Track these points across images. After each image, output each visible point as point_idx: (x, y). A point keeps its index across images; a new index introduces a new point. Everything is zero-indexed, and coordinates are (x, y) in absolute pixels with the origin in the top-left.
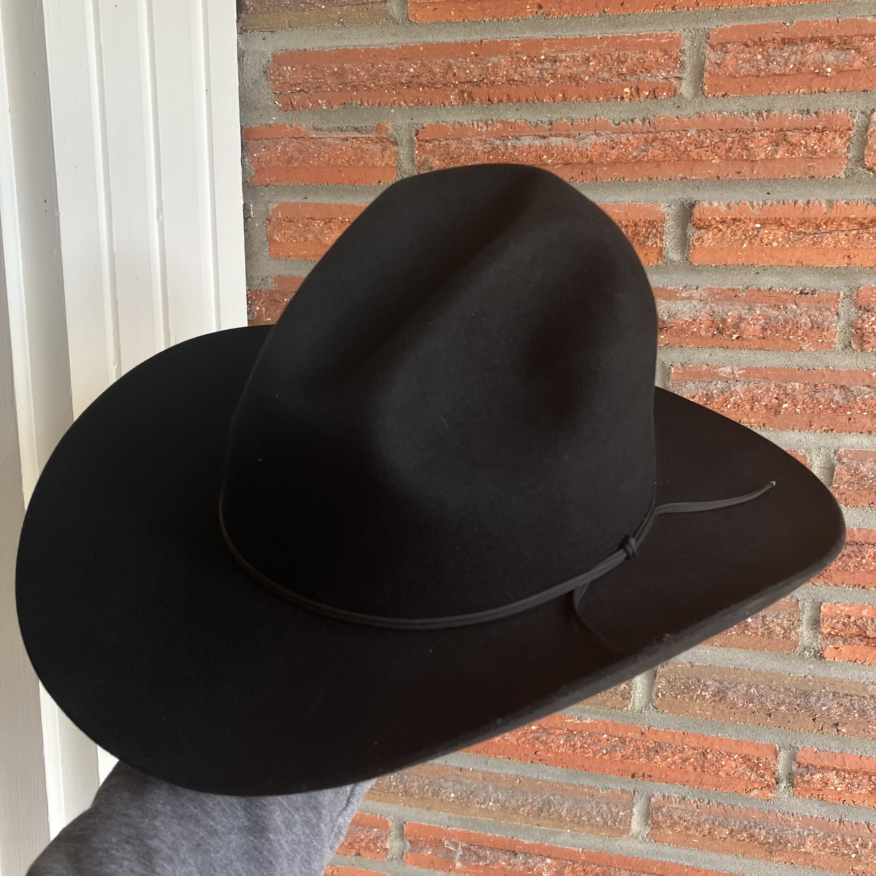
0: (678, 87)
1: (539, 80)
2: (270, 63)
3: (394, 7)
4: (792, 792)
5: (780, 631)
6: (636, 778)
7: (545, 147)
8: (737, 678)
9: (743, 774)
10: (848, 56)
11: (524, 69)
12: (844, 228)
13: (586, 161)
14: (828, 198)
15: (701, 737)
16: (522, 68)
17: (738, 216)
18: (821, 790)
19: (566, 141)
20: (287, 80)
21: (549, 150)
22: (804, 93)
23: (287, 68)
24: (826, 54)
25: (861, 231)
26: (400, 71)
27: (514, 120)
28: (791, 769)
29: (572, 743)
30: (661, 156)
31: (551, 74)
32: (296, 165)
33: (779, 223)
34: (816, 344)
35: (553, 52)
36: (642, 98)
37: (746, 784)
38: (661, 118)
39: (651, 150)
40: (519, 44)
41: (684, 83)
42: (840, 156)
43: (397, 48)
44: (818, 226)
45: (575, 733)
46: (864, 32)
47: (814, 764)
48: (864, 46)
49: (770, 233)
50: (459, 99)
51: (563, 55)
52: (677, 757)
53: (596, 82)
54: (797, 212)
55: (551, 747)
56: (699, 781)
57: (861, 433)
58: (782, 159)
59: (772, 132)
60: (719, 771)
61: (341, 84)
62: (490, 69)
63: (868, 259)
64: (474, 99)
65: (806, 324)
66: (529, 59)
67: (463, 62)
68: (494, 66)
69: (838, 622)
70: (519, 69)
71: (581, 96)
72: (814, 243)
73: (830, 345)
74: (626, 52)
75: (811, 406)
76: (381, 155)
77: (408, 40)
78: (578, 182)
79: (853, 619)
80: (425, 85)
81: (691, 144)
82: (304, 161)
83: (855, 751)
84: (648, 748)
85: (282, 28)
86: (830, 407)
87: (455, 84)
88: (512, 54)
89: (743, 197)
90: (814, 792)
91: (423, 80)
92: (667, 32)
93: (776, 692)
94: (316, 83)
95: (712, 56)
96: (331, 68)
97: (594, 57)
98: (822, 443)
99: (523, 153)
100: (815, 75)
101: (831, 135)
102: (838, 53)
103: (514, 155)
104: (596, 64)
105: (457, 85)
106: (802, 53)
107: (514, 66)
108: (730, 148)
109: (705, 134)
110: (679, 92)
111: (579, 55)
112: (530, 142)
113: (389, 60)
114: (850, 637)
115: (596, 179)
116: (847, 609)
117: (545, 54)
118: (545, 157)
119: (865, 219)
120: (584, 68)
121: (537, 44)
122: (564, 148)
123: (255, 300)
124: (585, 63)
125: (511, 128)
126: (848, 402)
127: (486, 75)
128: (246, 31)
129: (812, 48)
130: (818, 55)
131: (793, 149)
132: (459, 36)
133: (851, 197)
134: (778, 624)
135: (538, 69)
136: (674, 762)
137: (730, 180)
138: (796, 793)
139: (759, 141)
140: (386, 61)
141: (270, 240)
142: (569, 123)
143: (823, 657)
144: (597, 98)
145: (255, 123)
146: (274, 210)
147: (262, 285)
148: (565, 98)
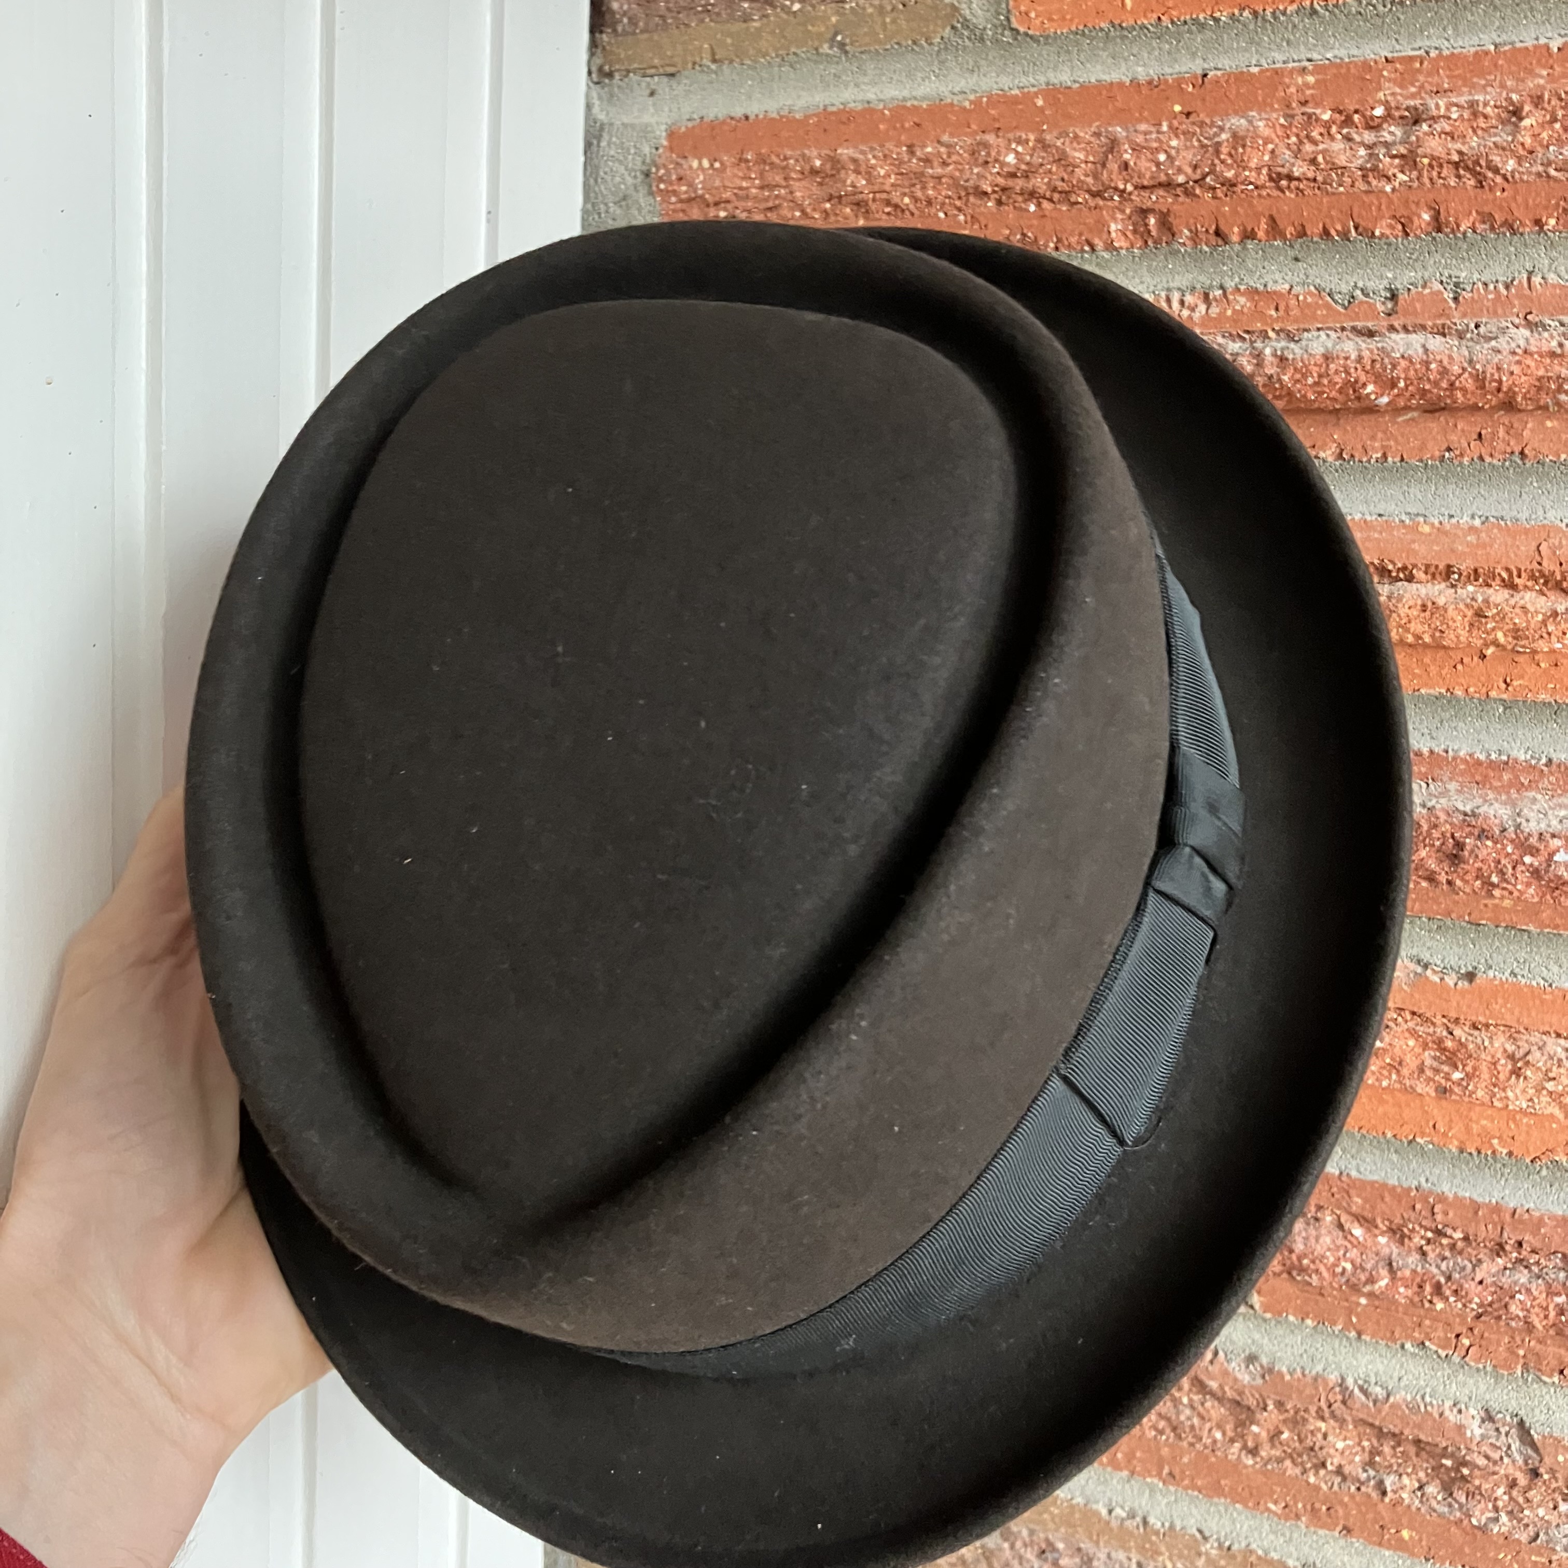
1: (1364, 176)
2: (661, 150)
7: (1373, 361)
11: (1321, 147)
13: (1493, 403)
16: (1315, 143)
19: (1436, 343)
20: (695, 191)
21: (1385, 370)
23: (700, 164)
26: (981, 161)
27: (1287, 287)
31: (1402, 156)
35: (1413, 96)
40: (1311, 79)
43: (977, 103)
50: (1135, 231)
51: (1441, 103)
53: (1539, 175)
61: (829, 200)
62: (1224, 150)
64: (1175, 229)
66: (1339, 118)
67: (1151, 132)
68: (1237, 140)
70: (1308, 148)
71: (1487, 218)
77: (1006, 81)
78: (1466, 460)
80: (1044, 197)
85: (694, 63)
87: (1124, 191)
88: (1288, 106)
91: (1039, 183)
94: (766, 199)
96: (807, 159)
97: (1537, 100)
99: (1305, 376)
103: (1280, 380)
104: (1542, 125)
105: (1130, 194)
107: (1294, 139)
111: (1488, 100)
112: (1330, 345)
113: (952, 135)
115: (1522, 453)
117: (1386, 104)
118: (1370, 388)
120: (1503, 137)
121: (1365, 75)
122: (1427, 364)
124: (1506, 122)
125: (1277, 309)
127: (1213, 165)
128: (610, 75)
132: (1144, 65)
135: (1362, 144)
140: (945, 138)
142: (1448, 296)
144: (1538, 222)
148: (1438, 225)
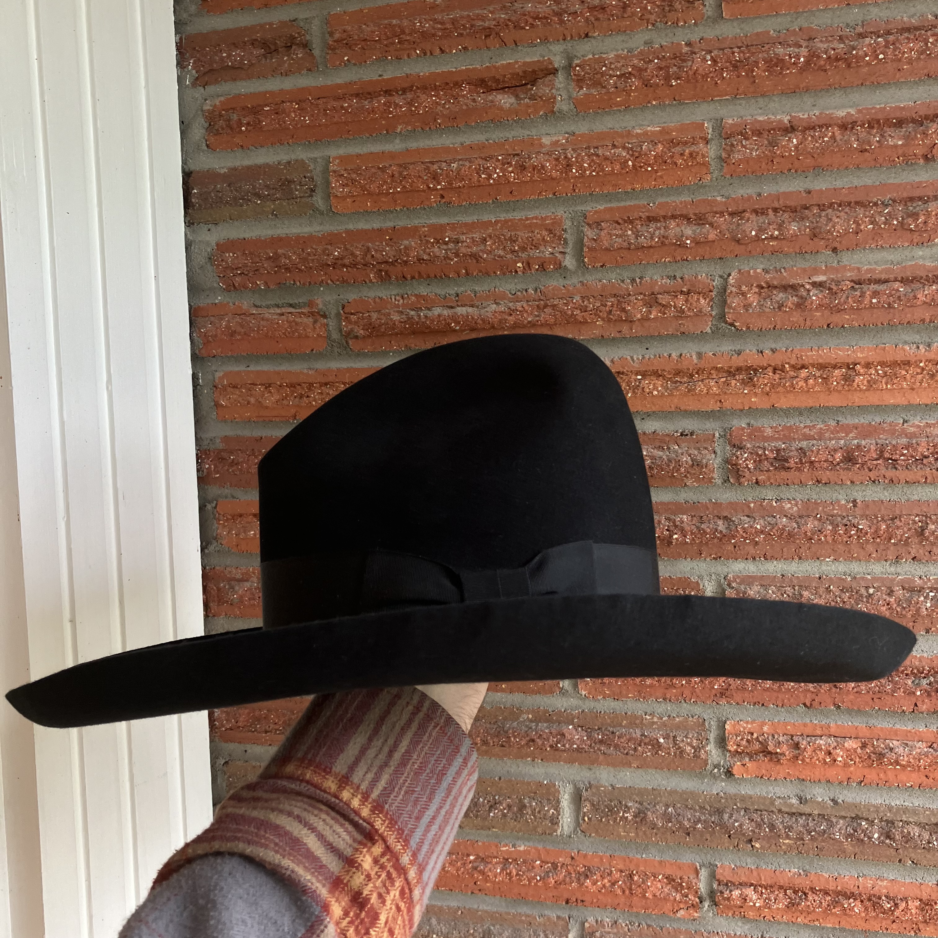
0: (562, 260)
1: (445, 259)
2: (214, 250)
3: (319, 201)
4: (715, 910)
5: (691, 750)
6: (570, 904)
7: (453, 316)
8: (655, 798)
9: (668, 894)
10: (703, 230)
12: (714, 376)
13: (489, 327)
14: (698, 350)
15: (627, 860)
16: (430, 249)
17: (621, 370)
18: (742, 907)
19: (470, 310)
20: (229, 265)
21: (456, 318)
22: (670, 262)
23: (229, 254)
24: (685, 228)
25: (729, 378)
26: (326, 254)
27: (426, 293)
28: (712, 886)
29: (508, 871)
30: (552, 321)
31: (455, 253)
32: (238, 337)
33: (657, 374)
34: (698, 480)
35: (456, 235)
36: (533, 271)
37: (673, 905)
38: (550, 288)
39: (543, 315)
40: (426, 229)
41: (568, 257)
42: (706, 314)
43: (323, 235)
44: (691, 376)
45: (510, 860)
46: (715, 209)
47: (733, 880)
48: (716, 221)
49: (650, 383)
50: (378, 277)
51: (464, 237)
52: (606, 881)
53: (493, 259)
54: (672, 364)
55: (488, 876)
56: (628, 904)
57: (747, 559)
58: (656, 318)
59: (645, 295)
60: (646, 892)
61: (276, 267)
62: (403, 251)
63: (737, 402)
64: (391, 276)
65: (686, 461)
66: (436, 241)
67: (380, 245)
68: (406, 248)
69: (742, 739)
70: (428, 250)
71: (480, 271)
72: (689, 391)
73: (710, 480)
74: (517, 233)
75: (699, 536)
76: (311, 326)
77: (332, 228)
79: (755, 735)
80: (348, 266)
81: (576, 309)
82: (245, 334)
83: (770, 866)
84: (579, 872)
85: (224, 220)
86: (716, 537)
87: (373, 264)
88: (421, 237)
89: (626, 352)
90: (735, 909)
91: (347, 262)
92: (551, 214)
93: (692, 811)
94: (254, 267)
95: (590, 233)
96: (267, 253)
97: (490, 237)
98: (713, 570)
99: (433, 321)
100: (677, 247)
101: (696, 297)
102: (694, 228)
103: (426, 323)
104: (492, 244)
105: (375, 265)
106: (665, 228)
107: (423, 248)
108: (611, 311)
109: (589, 300)
110: (563, 264)
111: (477, 236)
112: (440, 312)
113: (316, 246)
114: (756, 754)
116: (749, 726)
117: (448, 237)
118: (453, 325)
119: (731, 367)
120: (482, 248)
121: (442, 228)
122: (468, 316)
123: (204, 459)
124: (483, 243)
125: (424, 300)
126: (731, 531)
127: (400, 256)
128: (193, 224)
129: (672, 224)
130: (678, 229)
131: (665, 309)
132: (376, 224)
133: (718, 349)
134: (688, 744)
135: (443, 249)
136: (604, 886)
137: (614, 339)
138: (719, 911)
139: (635, 304)
140: (314, 247)
141: (217, 405)
142: (473, 295)
143: (733, 775)
144: (494, 273)
145: (203, 302)
146: (219, 377)
147: (210, 445)
148: (467, 274)
